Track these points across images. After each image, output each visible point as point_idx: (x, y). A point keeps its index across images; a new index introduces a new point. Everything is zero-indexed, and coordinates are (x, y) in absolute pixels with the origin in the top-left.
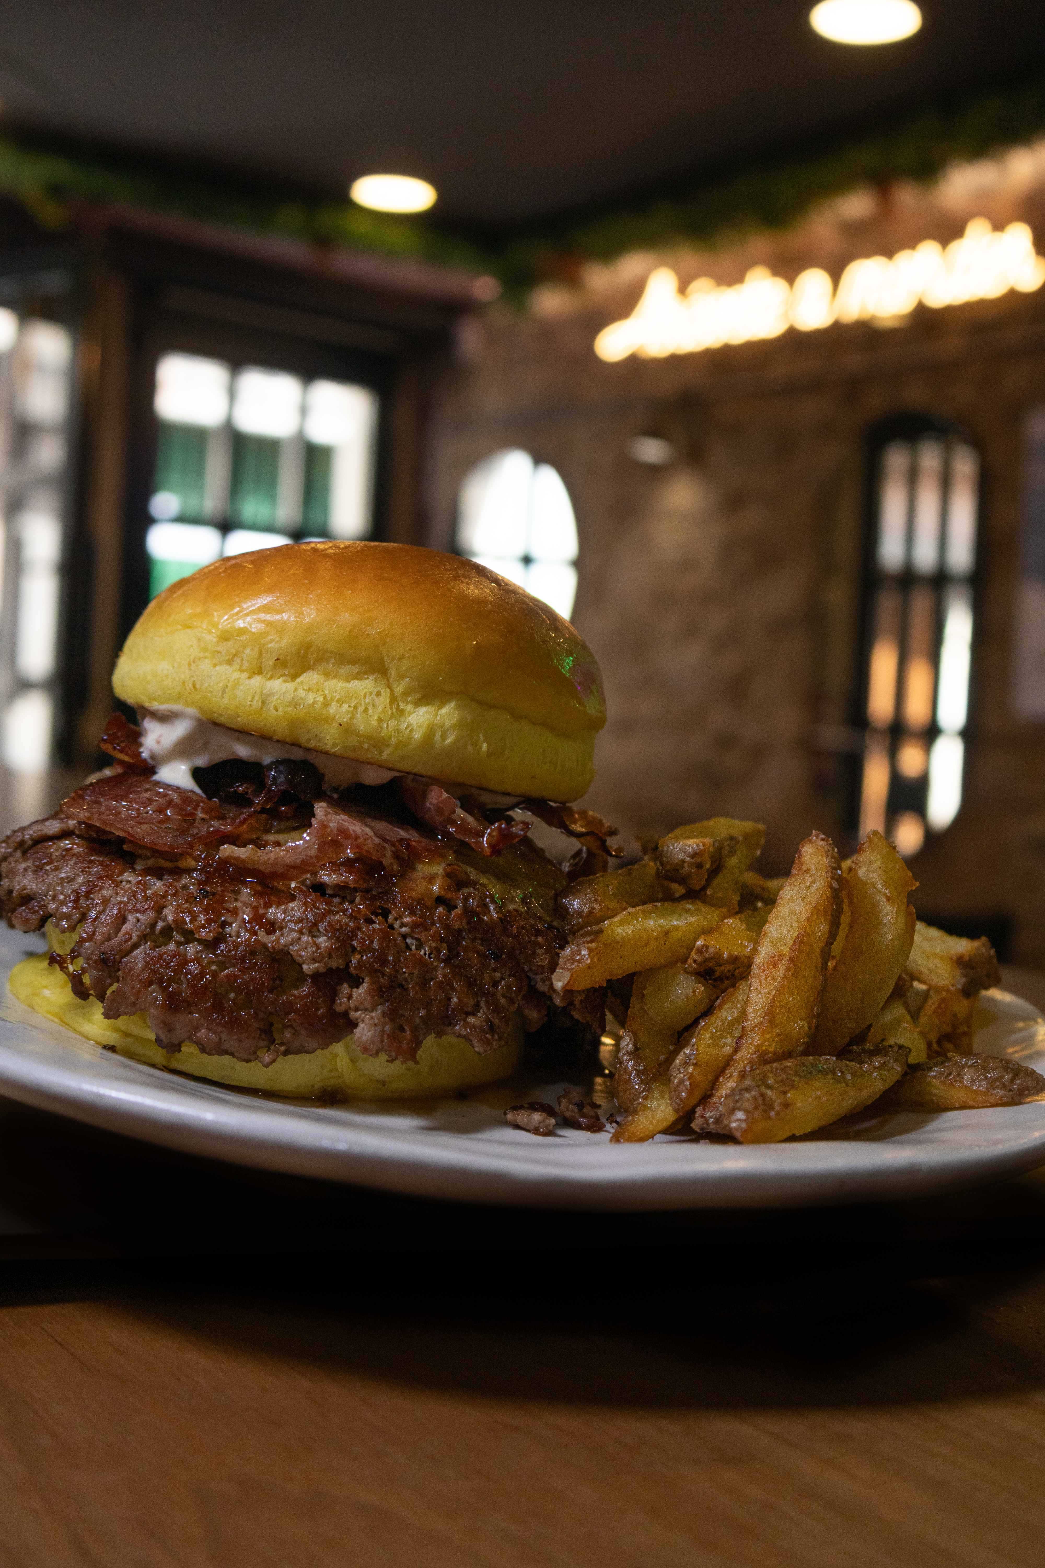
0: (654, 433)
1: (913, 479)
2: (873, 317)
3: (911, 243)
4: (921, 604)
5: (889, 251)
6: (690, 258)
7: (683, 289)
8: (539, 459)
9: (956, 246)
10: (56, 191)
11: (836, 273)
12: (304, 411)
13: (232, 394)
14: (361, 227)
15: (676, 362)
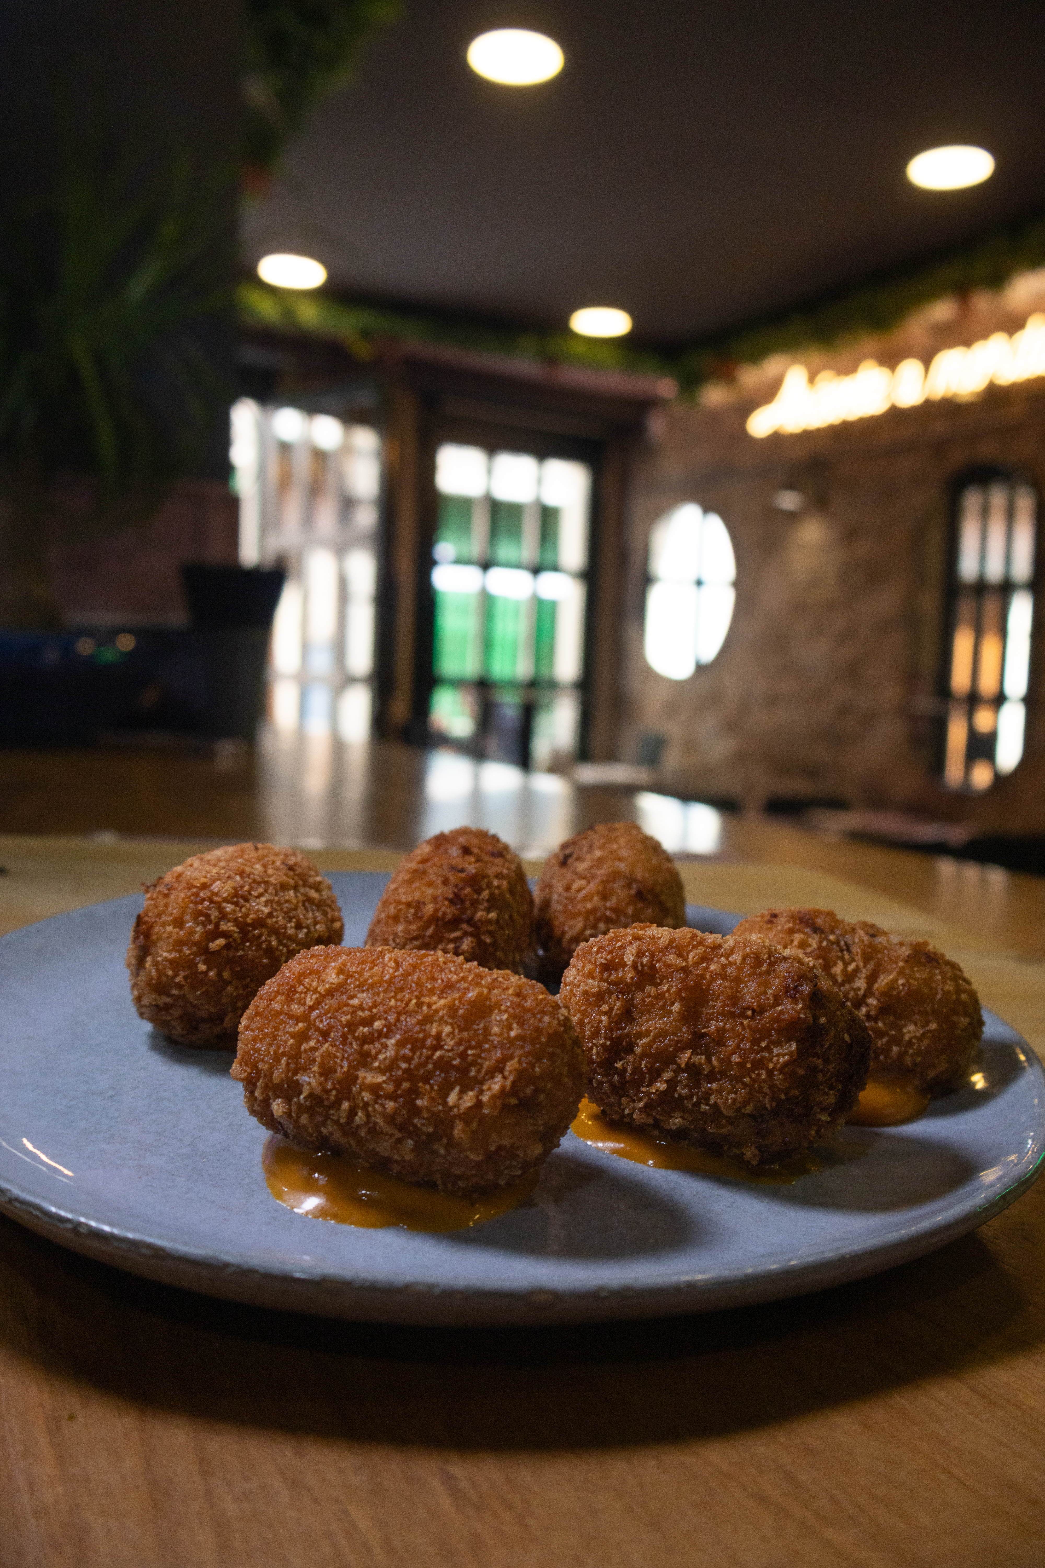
0: (791, 486)
1: (985, 513)
2: (955, 395)
3: (985, 335)
4: (991, 606)
5: (967, 342)
6: (816, 357)
7: (812, 379)
8: (707, 508)
9: (1020, 336)
10: (366, 334)
11: (927, 360)
12: (539, 481)
13: (489, 471)
14: (578, 348)
15: (807, 436)
